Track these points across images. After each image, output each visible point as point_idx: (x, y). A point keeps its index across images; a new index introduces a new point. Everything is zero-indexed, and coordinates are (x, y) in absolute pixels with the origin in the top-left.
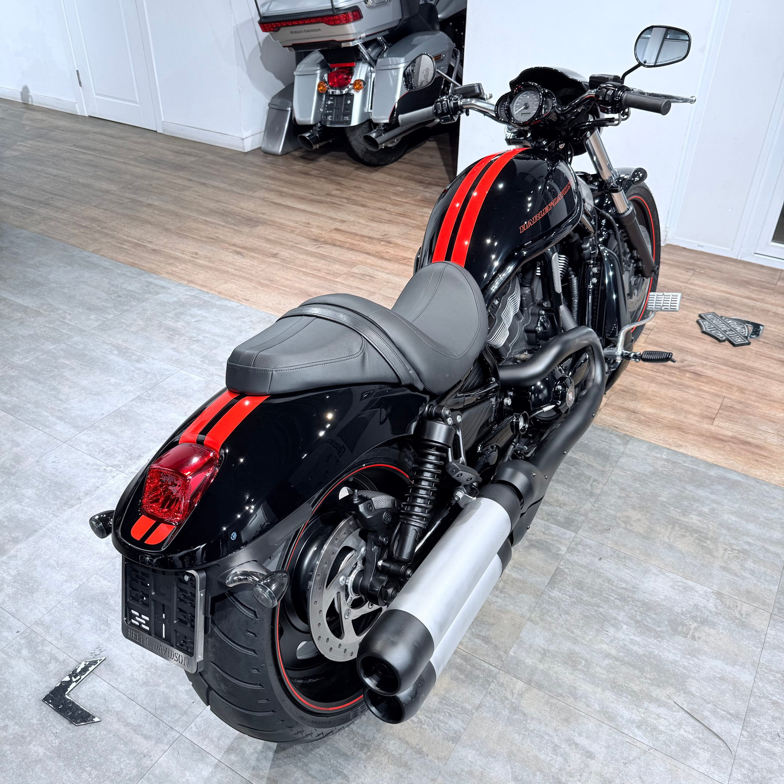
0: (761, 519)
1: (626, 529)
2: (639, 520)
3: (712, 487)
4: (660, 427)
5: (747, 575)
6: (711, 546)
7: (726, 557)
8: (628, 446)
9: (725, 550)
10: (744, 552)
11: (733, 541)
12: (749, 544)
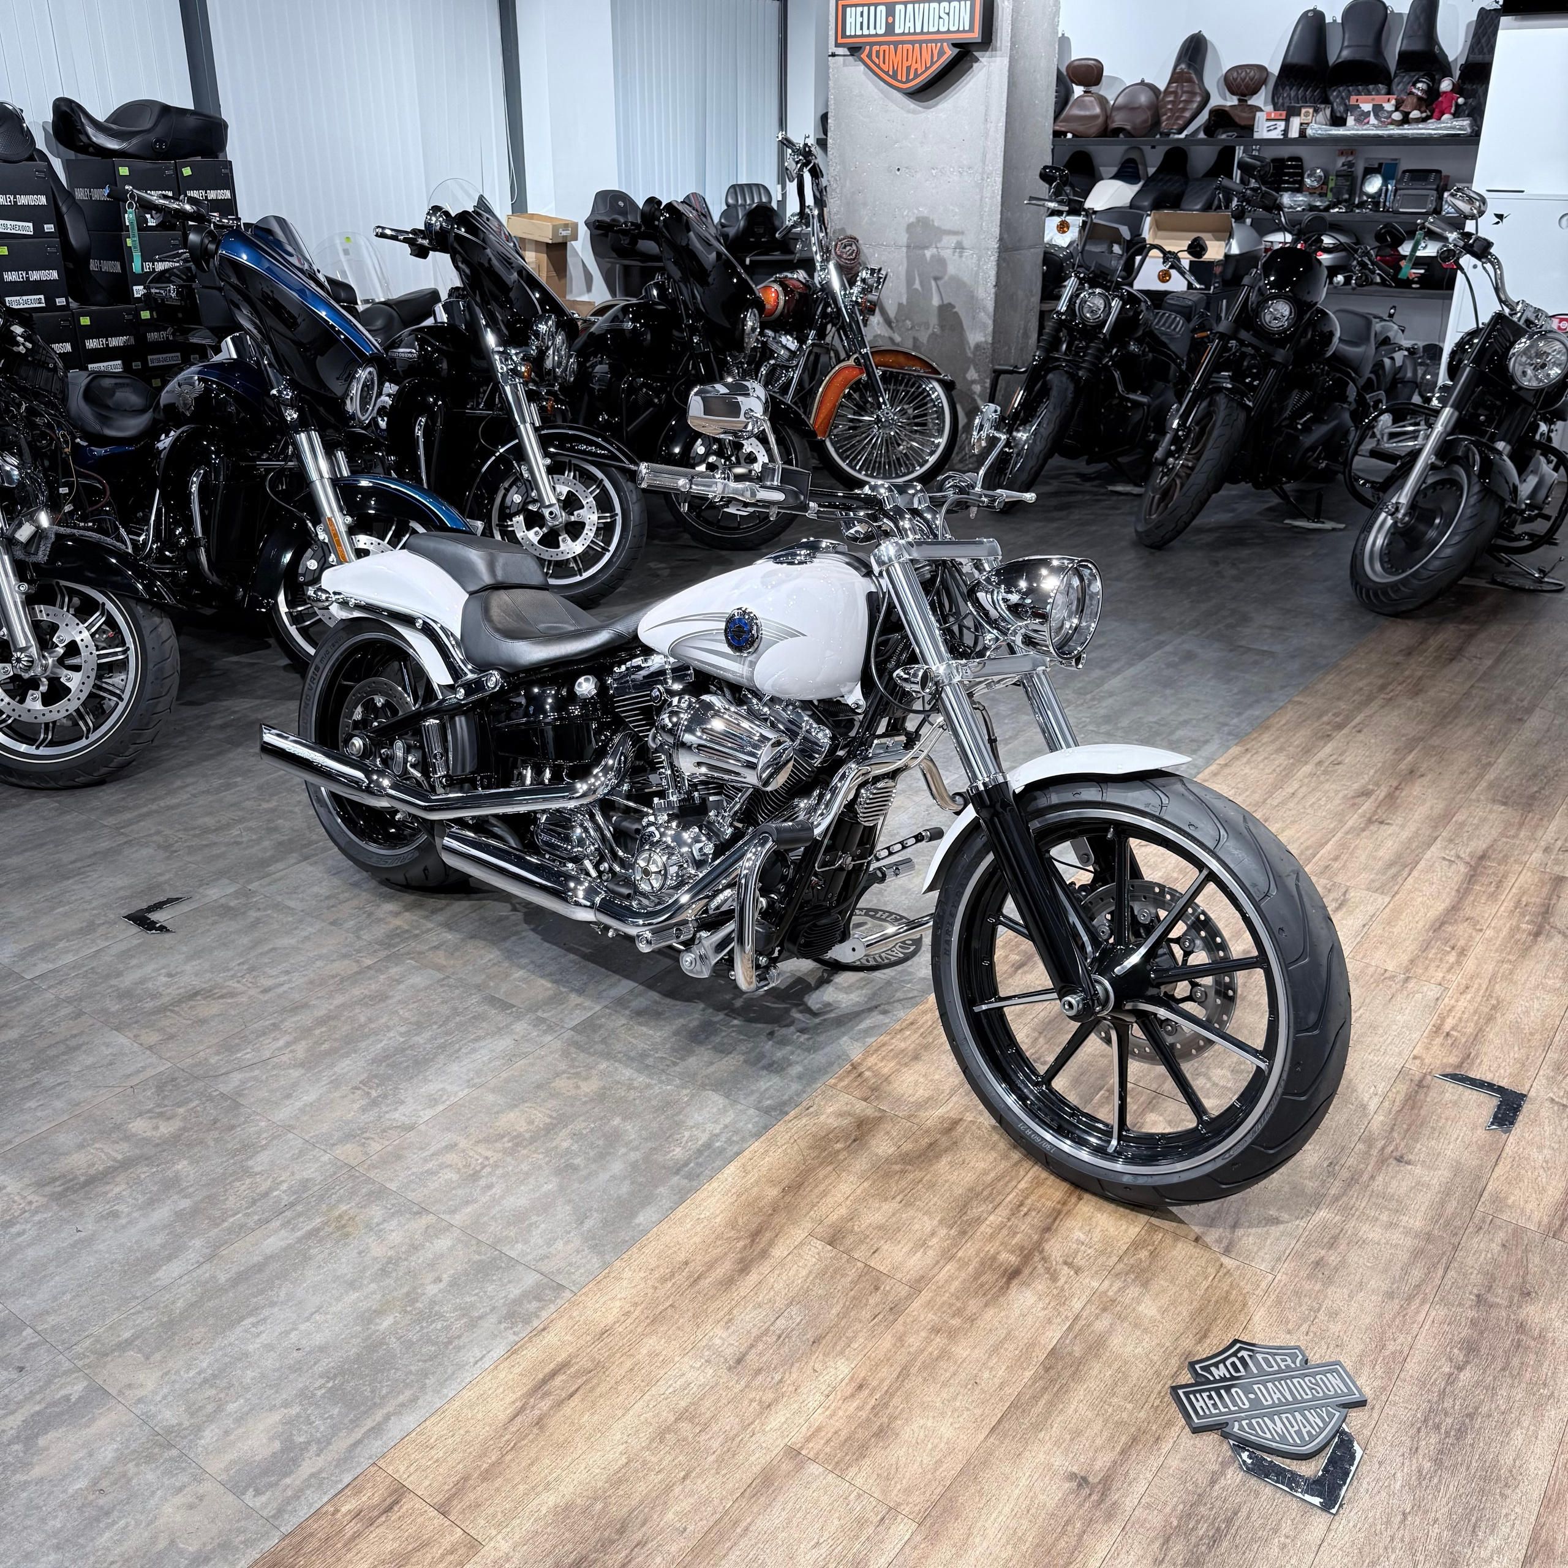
0: (534, 1219)
1: (564, 1072)
2: (578, 1087)
3: (628, 1182)
4: (805, 1160)
5: (429, 1166)
6: (499, 1145)
7: (471, 1153)
8: (751, 1111)
9: (487, 1158)
10: (475, 1176)
11: (499, 1172)
12: (490, 1187)
